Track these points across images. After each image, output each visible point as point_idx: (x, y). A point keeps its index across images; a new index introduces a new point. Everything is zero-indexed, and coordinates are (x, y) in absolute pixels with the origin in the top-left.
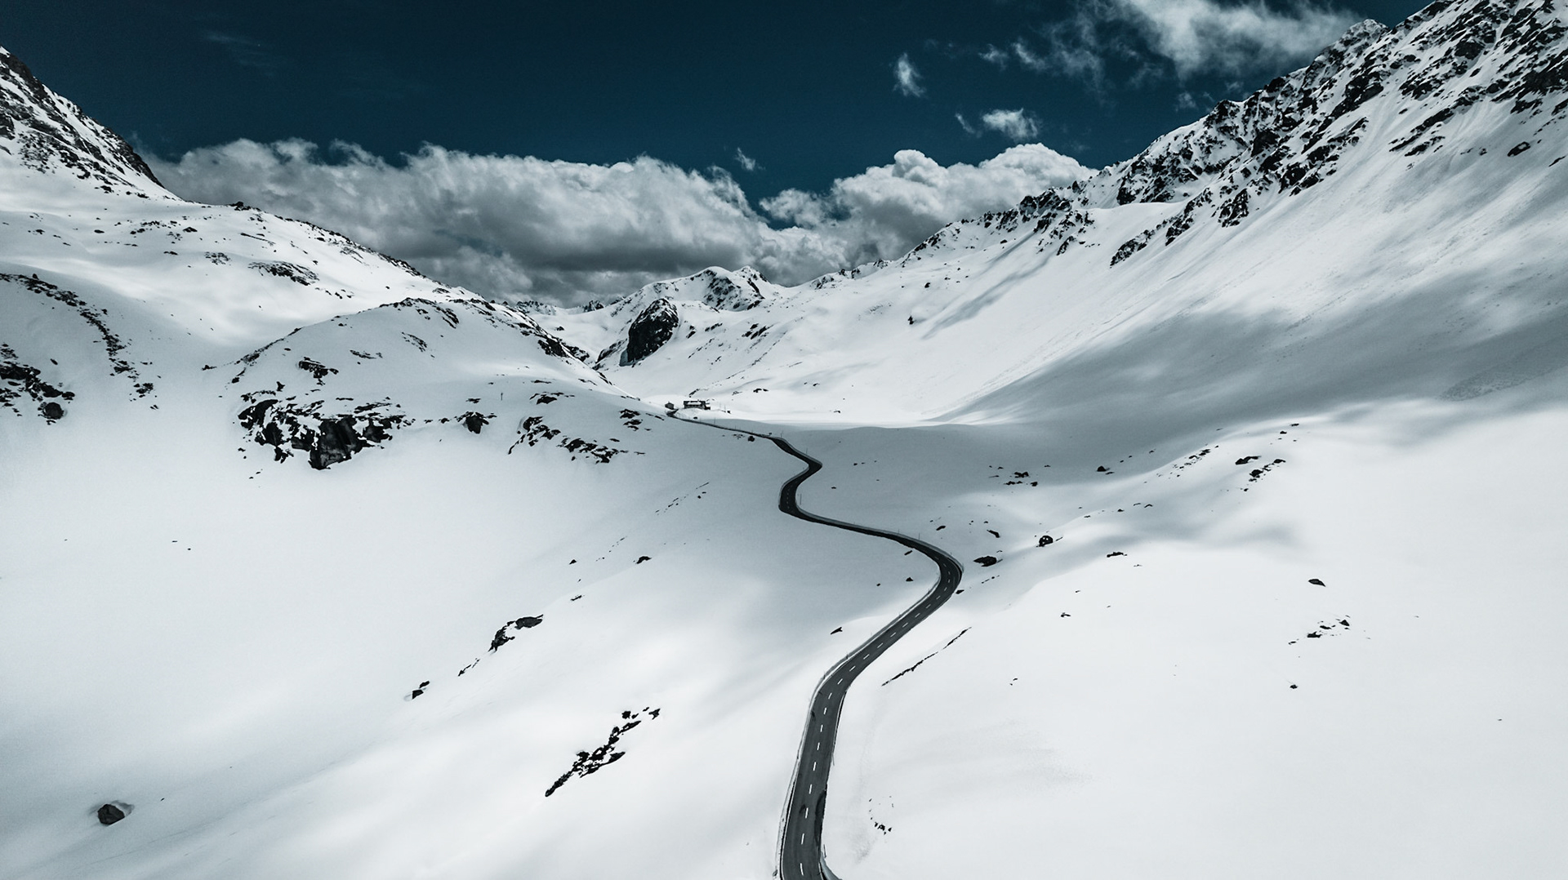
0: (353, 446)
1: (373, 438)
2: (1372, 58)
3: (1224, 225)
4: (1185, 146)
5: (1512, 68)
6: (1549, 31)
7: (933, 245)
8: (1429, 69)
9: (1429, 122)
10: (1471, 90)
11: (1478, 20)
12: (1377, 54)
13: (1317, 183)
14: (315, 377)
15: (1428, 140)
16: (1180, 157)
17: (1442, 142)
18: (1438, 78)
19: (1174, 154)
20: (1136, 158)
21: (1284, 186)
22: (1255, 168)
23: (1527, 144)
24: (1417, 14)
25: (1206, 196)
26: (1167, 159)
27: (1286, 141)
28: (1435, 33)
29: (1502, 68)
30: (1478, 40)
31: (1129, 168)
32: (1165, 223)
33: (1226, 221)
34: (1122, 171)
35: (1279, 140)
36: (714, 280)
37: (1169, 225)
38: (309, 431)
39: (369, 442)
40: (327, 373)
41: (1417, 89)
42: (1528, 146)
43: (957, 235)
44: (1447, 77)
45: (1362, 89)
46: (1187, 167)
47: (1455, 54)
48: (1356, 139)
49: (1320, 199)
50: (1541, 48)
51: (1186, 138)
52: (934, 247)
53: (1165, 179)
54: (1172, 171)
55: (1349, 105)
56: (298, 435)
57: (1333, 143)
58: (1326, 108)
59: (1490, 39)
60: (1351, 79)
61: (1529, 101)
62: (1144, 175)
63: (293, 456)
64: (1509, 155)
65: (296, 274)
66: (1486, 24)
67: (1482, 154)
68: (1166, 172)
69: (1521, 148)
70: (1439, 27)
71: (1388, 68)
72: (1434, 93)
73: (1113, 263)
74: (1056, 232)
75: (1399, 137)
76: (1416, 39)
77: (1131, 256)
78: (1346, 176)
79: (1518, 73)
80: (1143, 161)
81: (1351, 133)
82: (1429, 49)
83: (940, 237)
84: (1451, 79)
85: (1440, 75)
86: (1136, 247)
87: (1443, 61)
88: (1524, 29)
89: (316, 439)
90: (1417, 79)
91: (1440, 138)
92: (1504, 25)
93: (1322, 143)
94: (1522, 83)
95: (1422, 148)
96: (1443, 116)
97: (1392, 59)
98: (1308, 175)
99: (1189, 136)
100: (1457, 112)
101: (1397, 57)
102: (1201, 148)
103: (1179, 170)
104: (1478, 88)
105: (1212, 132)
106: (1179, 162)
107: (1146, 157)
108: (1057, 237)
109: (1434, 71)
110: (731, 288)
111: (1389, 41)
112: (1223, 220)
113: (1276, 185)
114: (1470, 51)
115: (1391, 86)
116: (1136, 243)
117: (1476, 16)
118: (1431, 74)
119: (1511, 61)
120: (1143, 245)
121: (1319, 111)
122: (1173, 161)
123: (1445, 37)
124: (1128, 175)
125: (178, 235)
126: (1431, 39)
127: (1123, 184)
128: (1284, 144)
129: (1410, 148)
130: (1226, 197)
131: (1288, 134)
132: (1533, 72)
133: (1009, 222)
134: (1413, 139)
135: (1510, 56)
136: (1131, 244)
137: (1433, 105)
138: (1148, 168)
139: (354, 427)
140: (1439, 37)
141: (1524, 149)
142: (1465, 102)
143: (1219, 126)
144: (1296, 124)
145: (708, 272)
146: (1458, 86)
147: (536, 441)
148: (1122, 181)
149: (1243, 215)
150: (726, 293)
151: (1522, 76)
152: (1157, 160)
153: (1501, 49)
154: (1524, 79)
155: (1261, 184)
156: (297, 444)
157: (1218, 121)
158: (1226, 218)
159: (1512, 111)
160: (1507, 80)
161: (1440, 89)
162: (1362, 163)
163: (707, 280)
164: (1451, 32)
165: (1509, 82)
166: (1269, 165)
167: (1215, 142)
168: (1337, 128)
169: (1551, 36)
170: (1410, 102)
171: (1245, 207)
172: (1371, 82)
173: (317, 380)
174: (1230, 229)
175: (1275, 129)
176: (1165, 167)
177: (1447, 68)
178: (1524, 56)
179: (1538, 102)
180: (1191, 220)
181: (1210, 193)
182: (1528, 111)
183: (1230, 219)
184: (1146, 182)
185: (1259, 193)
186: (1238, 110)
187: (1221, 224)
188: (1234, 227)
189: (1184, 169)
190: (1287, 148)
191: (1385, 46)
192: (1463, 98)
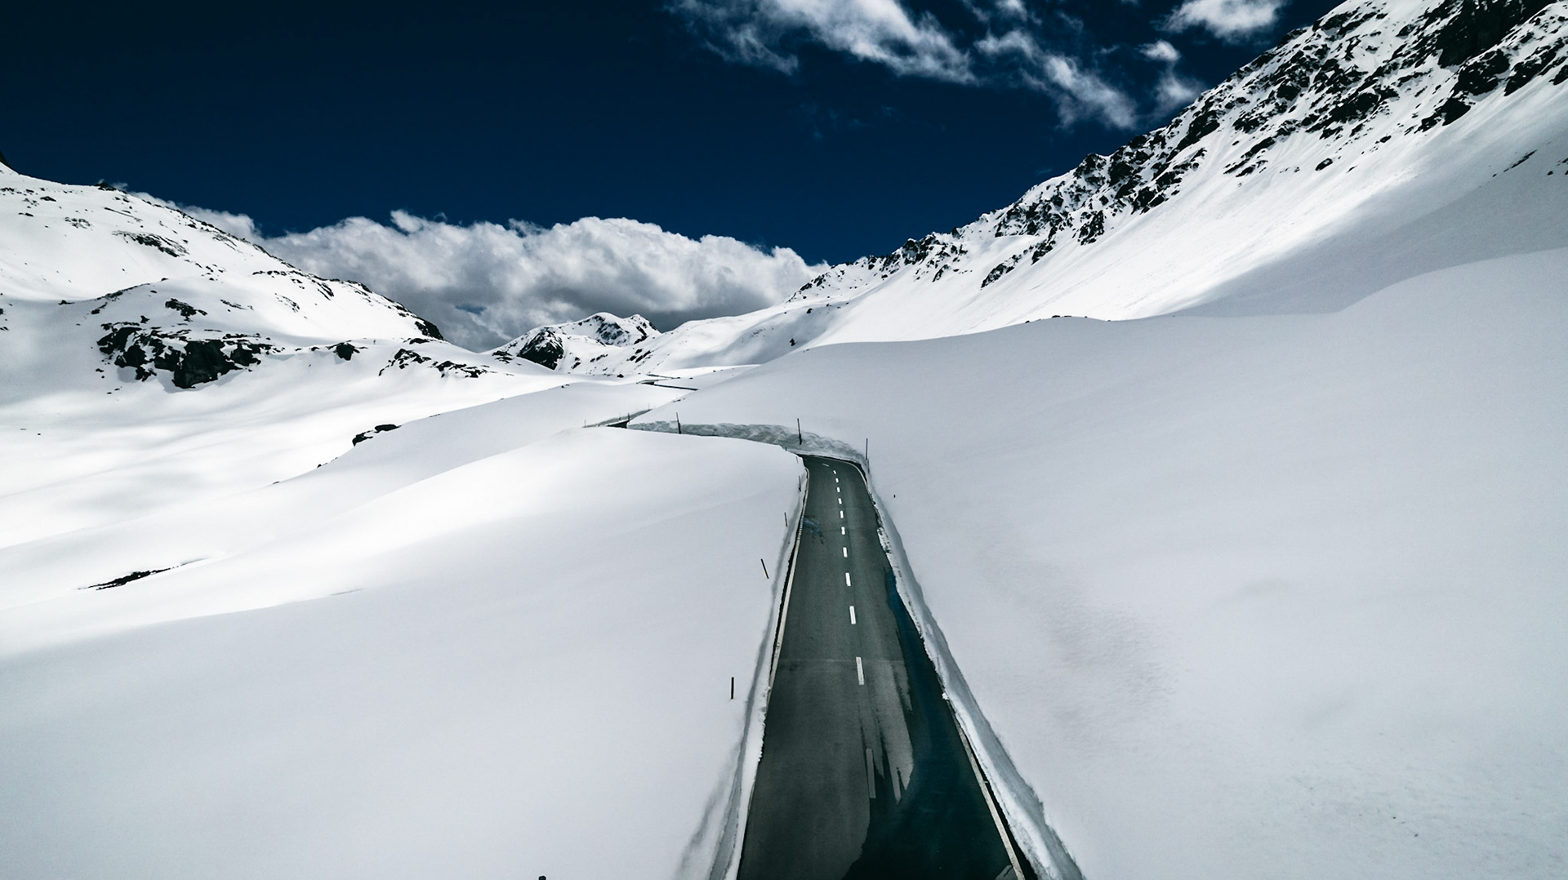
0: (220, 368)
1: (241, 361)
2: (1211, 101)
3: (1082, 243)
4: (1056, 194)
5: (1321, 105)
6: (1350, 75)
7: (818, 285)
8: (1257, 108)
9: (1255, 149)
10: (1289, 122)
11: (1295, 68)
12: (1214, 98)
13: (1164, 202)
14: (182, 314)
15: (1254, 163)
16: (1051, 204)
17: (1265, 165)
18: (1264, 115)
19: (1046, 201)
20: (1011, 207)
21: (1136, 208)
22: (1112, 196)
23: (1330, 160)
24: (1247, 66)
25: (1068, 221)
26: (1040, 206)
27: (1139, 172)
28: (1261, 80)
29: (1313, 105)
30: (1295, 84)
31: (1005, 215)
32: (1031, 248)
33: (1085, 240)
34: (998, 218)
35: (1132, 171)
36: (603, 325)
37: (1035, 250)
38: (174, 352)
39: (237, 365)
40: (195, 313)
41: (1246, 125)
42: (1331, 162)
43: (842, 276)
44: (1271, 115)
45: (1204, 125)
46: (1057, 213)
47: (1278, 96)
48: (1196, 165)
49: (1165, 213)
50: (1344, 88)
51: (1058, 187)
52: (820, 287)
53: (1038, 223)
54: (1044, 217)
55: (1191, 139)
56: (162, 355)
57: (1178, 170)
58: (1172, 143)
59: (1305, 83)
60: (1194, 119)
61: (1333, 129)
62: (1018, 220)
63: (155, 375)
64: (1317, 169)
65: (164, 245)
66: (1301, 71)
67: (1296, 171)
68: (1039, 217)
69: (1326, 163)
70: (1265, 75)
71: (1223, 108)
72: (1260, 128)
73: (983, 285)
74: (932, 262)
75: (1231, 162)
76: (1247, 85)
77: (1000, 278)
78: (1186, 195)
79: (1325, 109)
80: (1017, 208)
81: (1192, 160)
82: (1257, 94)
83: (825, 278)
84: (1274, 117)
85: (1266, 112)
86: (1005, 271)
87: (1267, 102)
88: (1329, 74)
89: (181, 359)
90: (1247, 117)
91: (1264, 161)
92: (1316, 73)
93: (1170, 169)
94: (1329, 117)
95: (1250, 170)
96: (1267, 143)
97: (1228, 101)
98: (1156, 196)
99: (1060, 185)
100: (1278, 141)
101: (1231, 98)
102: (1071, 196)
103: (1050, 214)
104: (1295, 121)
105: (1082, 182)
106: (1050, 208)
107: (1020, 205)
108: (933, 266)
109: (1261, 110)
110: (620, 333)
111: (1225, 87)
112: (1081, 239)
113: (1129, 207)
114: (1290, 94)
115: (1226, 122)
116: (1005, 267)
117: (1293, 65)
118: (1258, 112)
119: (1320, 99)
120: (1011, 269)
121: (1167, 146)
122: (1044, 207)
123: (1270, 83)
124: (1004, 220)
125: (34, 202)
126: (1258, 85)
127: (999, 229)
128: (1138, 174)
129: (1240, 170)
130: (1086, 221)
131: (1141, 166)
132: (1337, 107)
133: (892, 264)
134: (1242, 164)
135: (1319, 95)
136: (1001, 268)
137: (1259, 136)
138: (1022, 215)
139: (221, 350)
140: (1265, 83)
141: (1328, 164)
142: (1284, 132)
143: (1087, 176)
144: (1148, 157)
145: (596, 317)
146: (1278, 121)
147: (407, 364)
148: (997, 227)
149: (1099, 234)
150: (614, 338)
151: (1329, 111)
152: (1030, 207)
153: (1313, 91)
154: (1331, 113)
155: (1116, 207)
156: (160, 363)
157: (1087, 172)
158: (1085, 237)
159: (1321, 138)
160: (1317, 114)
161: (1265, 124)
162: (1202, 183)
163: (596, 325)
164: (1274, 79)
165: (1318, 117)
166: (1124, 191)
167: (1084, 191)
168: (1180, 158)
169: (1351, 79)
170: (1242, 135)
171: (1101, 227)
172: (1210, 119)
173: (184, 318)
174: (1087, 245)
175: (1130, 162)
176: (1037, 213)
177: (1270, 107)
178: (1330, 95)
179: (1340, 129)
180: (1053, 242)
181: (1071, 219)
182: (1334, 136)
183: (1088, 238)
184: (1020, 227)
185: (1114, 215)
186: (1105, 163)
187: (1080, 243)
188: (1092, 244)
189: (1055, 215)
190: (1140, 177)
191: (1221, 91)
192: (1282, 129)
